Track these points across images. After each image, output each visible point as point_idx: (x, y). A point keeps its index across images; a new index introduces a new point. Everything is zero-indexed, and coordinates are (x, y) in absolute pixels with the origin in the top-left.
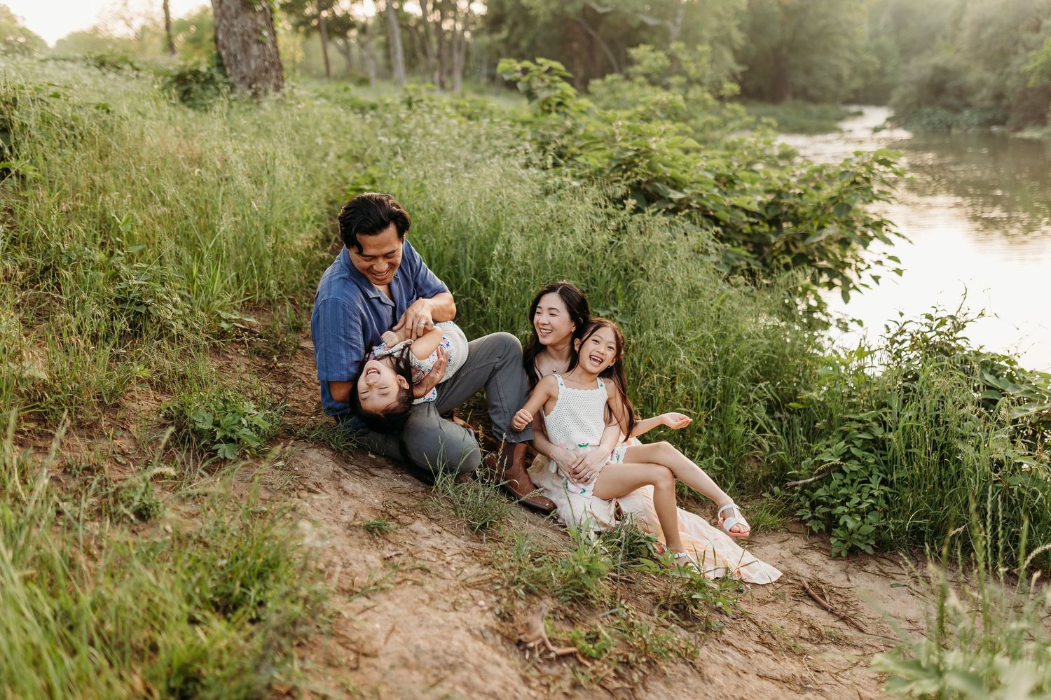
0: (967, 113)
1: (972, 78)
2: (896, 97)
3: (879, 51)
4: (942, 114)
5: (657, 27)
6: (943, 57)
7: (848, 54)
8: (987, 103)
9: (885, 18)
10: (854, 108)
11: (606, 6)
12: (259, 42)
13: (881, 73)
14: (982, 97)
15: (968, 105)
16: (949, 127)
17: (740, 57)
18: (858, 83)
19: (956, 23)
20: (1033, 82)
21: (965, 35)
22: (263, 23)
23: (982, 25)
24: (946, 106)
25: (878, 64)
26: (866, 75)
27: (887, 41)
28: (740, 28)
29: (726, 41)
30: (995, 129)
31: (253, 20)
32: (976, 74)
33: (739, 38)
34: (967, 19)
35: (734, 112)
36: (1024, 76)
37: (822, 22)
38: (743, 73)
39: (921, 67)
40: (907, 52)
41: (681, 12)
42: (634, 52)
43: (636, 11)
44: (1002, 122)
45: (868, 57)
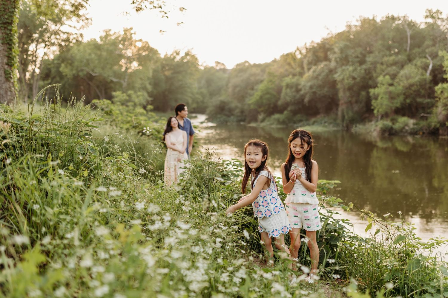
0: (232, 117)
1: (233, 105)
2: (208, 111)
3: (201, 94)
4: (224, 117)
5: (117, 82)
6: (223, 98)
7: (190, 95)
8: (239, 114)
9: (203, 82)
10: (194, 115)
11: (96, 73)
12: (11, 91)
13: (203, 102)
14: (237, 112)
15: (233, 115)
16: (227, 122)
17: (150, 94)
18: (195, 105)
19: (227, 85)
20: (252, 107)
21: (230, 90)
23: (235, 87)
24: (226, 115)
25: (201, 99)
26: (197, 103)
27: (204, 91)
28: (150, 84)
29: (144, 88)
30: (242, 123)
31: (9, 85)
32: (234, 104)
33: (149, 88)
34: (230, 85)
35: (152, 115)
36: (249, 105)
37: (180, 83)
38: (152, 101)
39: (215, 101)
40: (212, 94)
41: (127, 77)
42: (114, 94)
43: (109, 76)
44: (244, 121)
45: (198, 96)
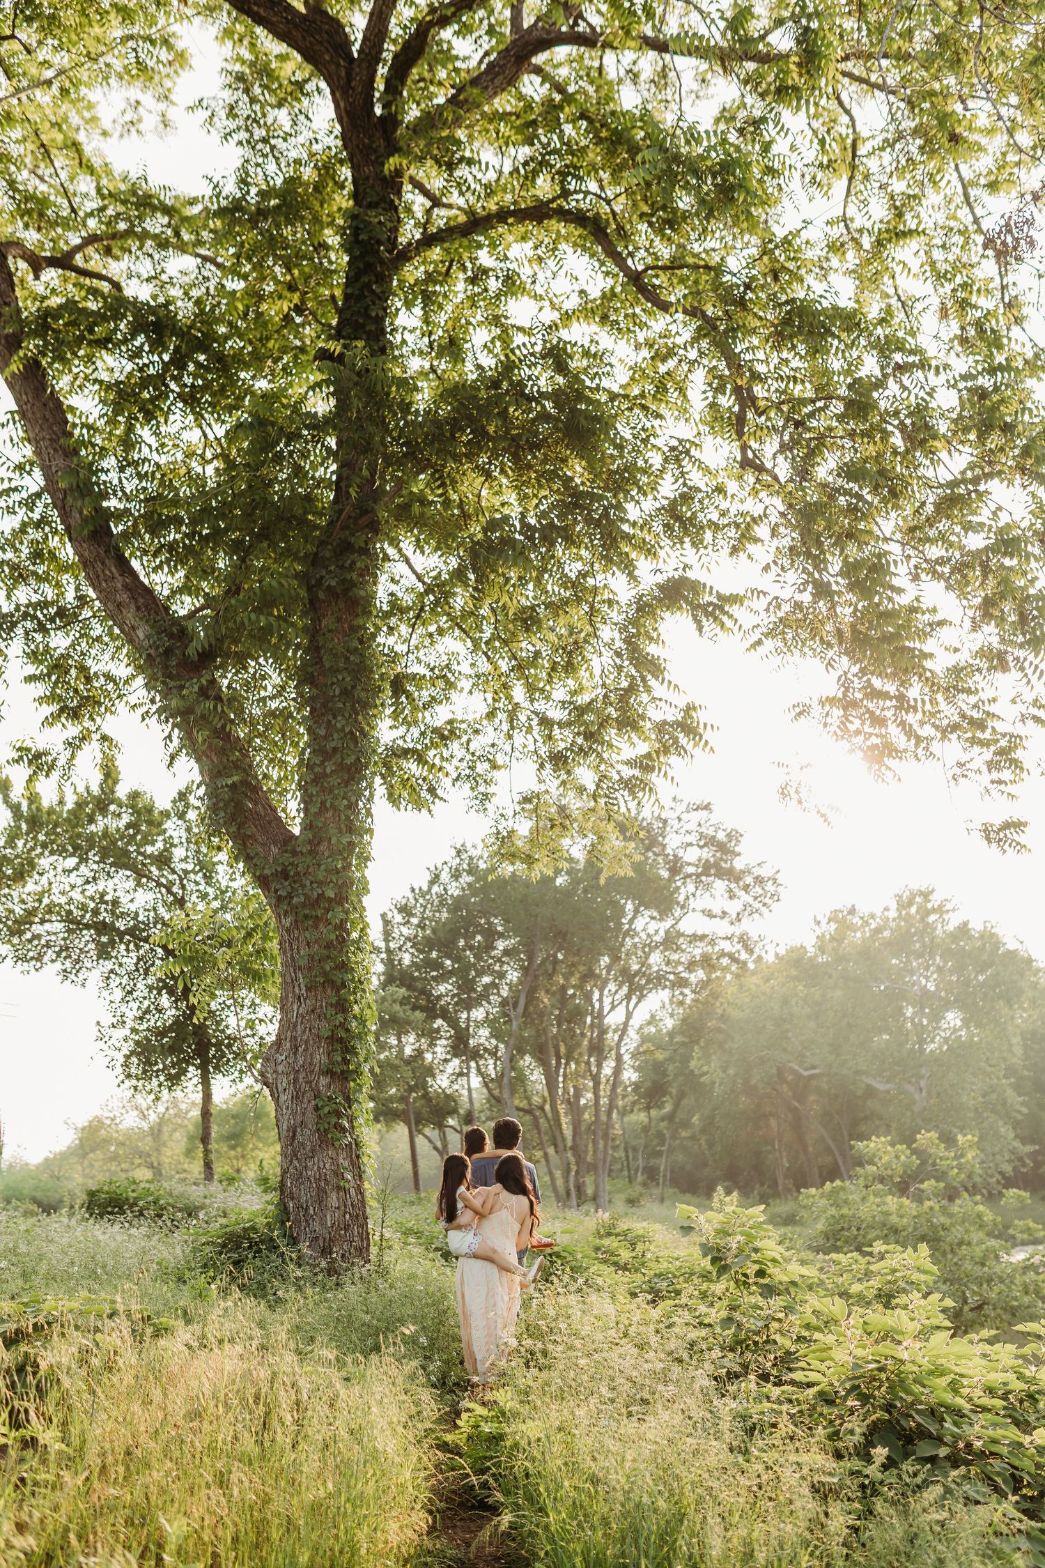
5: (892, 1093)
11: (812, 1065)
12: (339, 1188)
17: (1024, 1132)
22: (346, 1164)
33: (1019, 1103)
42: (864, 1147)
43: (857, 1073)
